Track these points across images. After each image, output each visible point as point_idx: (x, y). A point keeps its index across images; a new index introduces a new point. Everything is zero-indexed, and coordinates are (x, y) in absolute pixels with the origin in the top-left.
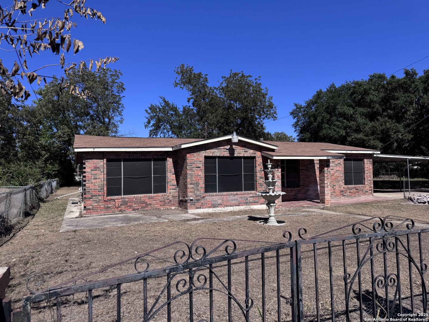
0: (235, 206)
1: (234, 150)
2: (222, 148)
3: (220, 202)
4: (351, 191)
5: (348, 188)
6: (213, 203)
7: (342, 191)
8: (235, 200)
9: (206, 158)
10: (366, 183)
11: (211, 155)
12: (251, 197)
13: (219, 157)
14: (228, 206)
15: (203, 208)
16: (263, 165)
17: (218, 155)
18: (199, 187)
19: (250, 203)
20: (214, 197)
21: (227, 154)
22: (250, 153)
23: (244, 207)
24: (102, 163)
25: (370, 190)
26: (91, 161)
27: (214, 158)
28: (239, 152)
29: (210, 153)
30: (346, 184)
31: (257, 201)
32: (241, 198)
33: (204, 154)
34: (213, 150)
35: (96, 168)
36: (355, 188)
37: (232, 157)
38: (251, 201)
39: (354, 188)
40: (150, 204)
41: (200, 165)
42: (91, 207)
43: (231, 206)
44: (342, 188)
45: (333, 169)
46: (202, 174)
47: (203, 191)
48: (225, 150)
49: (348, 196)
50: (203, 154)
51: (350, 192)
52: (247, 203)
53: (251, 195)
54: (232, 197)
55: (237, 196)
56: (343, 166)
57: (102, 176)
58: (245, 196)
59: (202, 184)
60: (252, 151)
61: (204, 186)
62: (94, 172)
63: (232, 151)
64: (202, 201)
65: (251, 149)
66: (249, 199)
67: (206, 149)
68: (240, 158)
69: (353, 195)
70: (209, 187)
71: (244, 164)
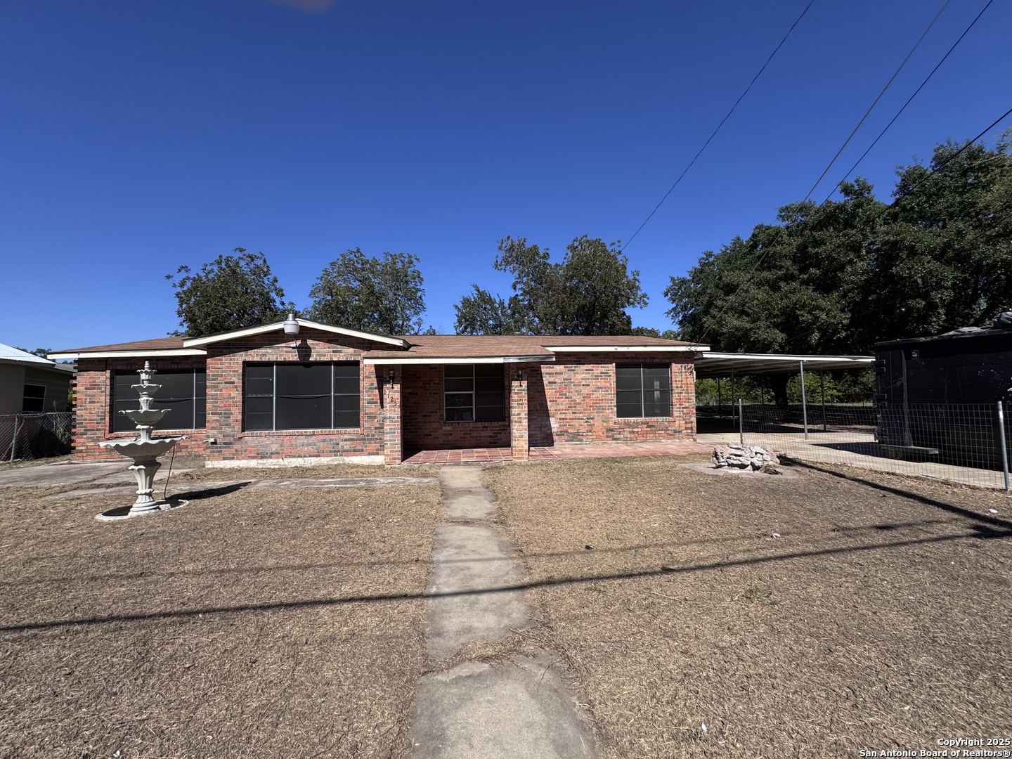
0: (310, 456)
1: (310, 348)
2: (284, 345)
3: (274, 448)
4: (636, 430)
5: (628, 425)
6: (261, 450)
7: (612, 430)
8: (308, 445)
9: (247, 364)
10: (676, 414)
11: (257, 359)
12: (345, 440)
13: (279, 364)
14: (294, 457)
15: (238, 459)
16: (377, 377)
17: (273, 358)
18: (230, 420)
19: (344, 451)
20: (264, 439)
21: (293, 356)
22: (347, 353)
23: (329, 459)
24: (103, 377)
25: (686, 429)
26: (85, 373)
27: (269, 364)
28: (321, 352)
29: (255, 355)
30: (620, 413)
31: (360, 448)
32: (324, 441)
33: (243, 358)
34: (262, 351)
35: (94, 386)
36: (647, 423)
37: (305, 362)
38: (346, 447)
39: (643, 423)
41: (234, 379)
42: (83, 448)
43: (300, 456)
44: (611, 424)
45: (588, 385)
46: (237, 395)
47: (238, 427)
48: (291, 349)
49: (625, 440)
50: (241, 357)
51: (633, 432)
52: (335, 452)
53: (346, 437)
54: (302, 440)
55: (314, 437)
56: (614, 379)
57: (103, 399)
58: (333, 437)
59: (237, 414)
60: (351, 350)
61: (240, 417)
62: (89, 392)
63: (304, 351)
64: (237, 446)
65: (349, 345)
66: (341, 444)
67: (247, 349)
68: (328, 363)
69: (640, 439)
70: (254, 418)
71: (335, 375)
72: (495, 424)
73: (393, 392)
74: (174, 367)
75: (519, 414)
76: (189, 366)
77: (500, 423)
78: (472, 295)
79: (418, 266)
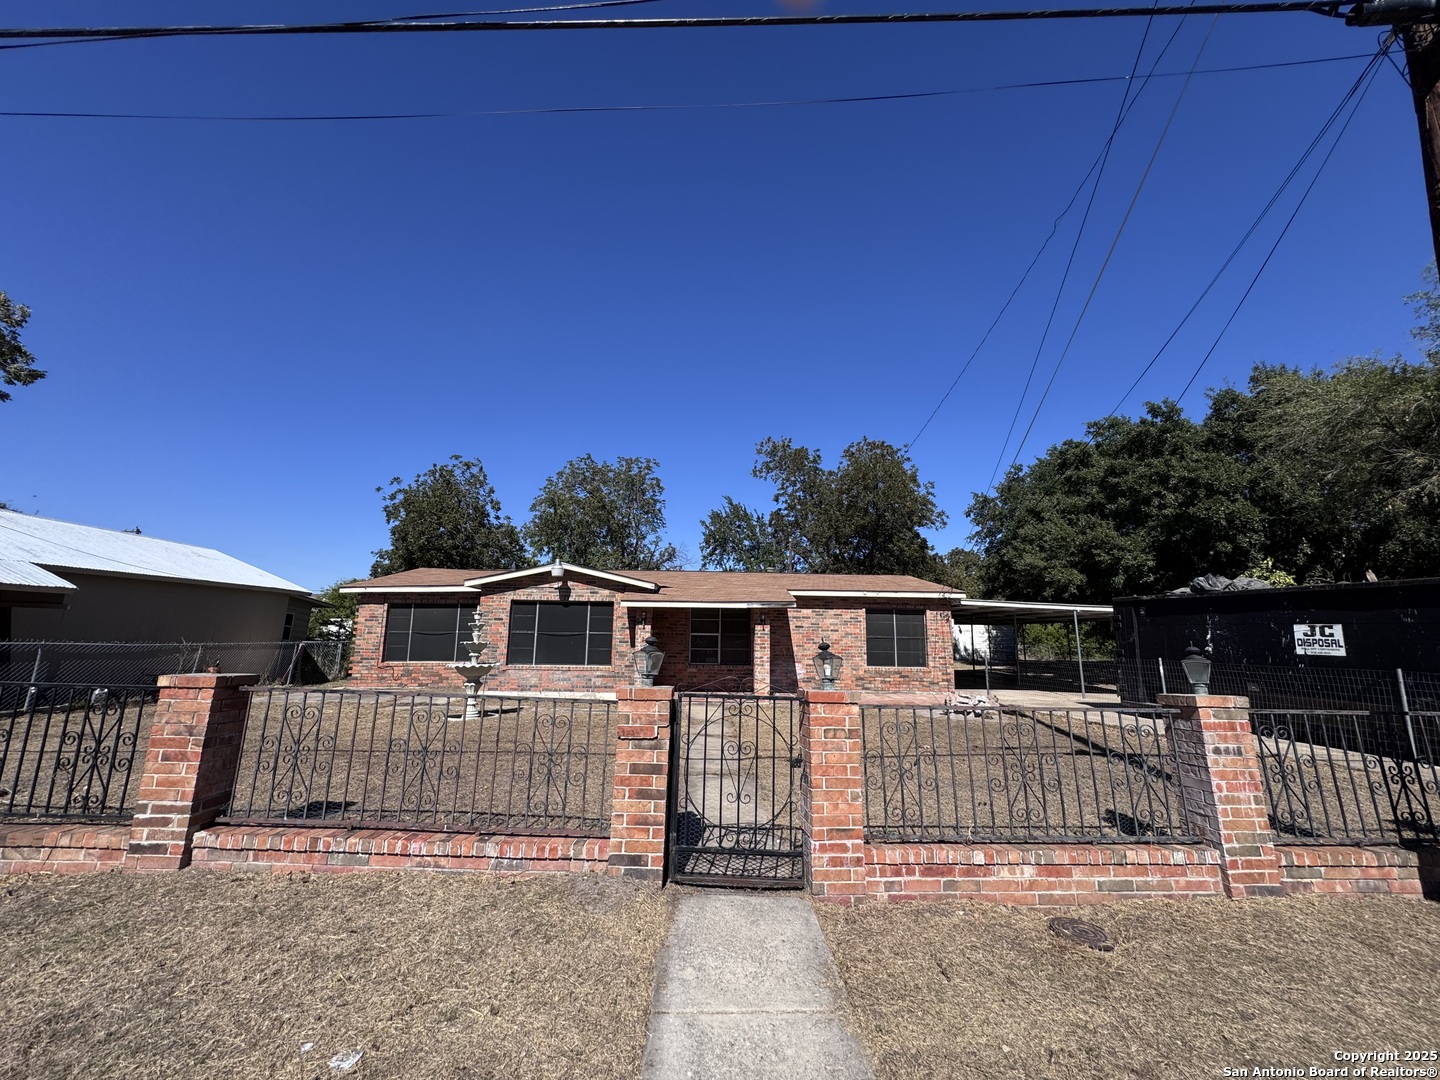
0: (565, 691)
1: (570, 589)
2: (547, 585)
3: (534, 681)
4: (888, 679)
5: (880, 674)
6: (522, 682)
7: (862, 679)
8: (564, 680)
9: (514, 602)
10: (931, 664)
11: (523, 598)
12: (598, 677)
13: (542, 603)
14: (550, 690)
15: (501, 690)
16: (629, 617)
17: (537, 598)
18: (497, 654)
19: (596, 687)
20: (525, 672)
21: (555, 597)
22: (603, 595)
23: (582, 694)
24: (381, 610)
25: (943, 680)
26: (366, 606)
27: (534, 603)
28: (580, 593)
29: (522, 595)
30: (872, 660)
31: (610, 685)
32: (578, 677)
33: (511, 597)
34: (528, 591)
35: (373, 618)
36: (900, 673)
37: (564, 602)
38: (598, 684)
39: (895, 673)
40: (447, 678)
41: (503, 616)
42: (358, 675)
43: (556, 690)
44: (861, 672)
45: (837, 631)
46: (504, 631)
47: (503, 660)
48: (553, 590)
49: (876, 690)
50: (510, 596)
51: (882, 682)
52: (588, 688)
53: (598, 673)
54: (558, 675)
55: (569, 673)
56: (864, 624)
57: (379, 630)
58: (587, 673)
59: (503, 648)
60: (607, 592)
61: (505, 651)
62: (368, 623)
63: (565, 591)
64: (501, 678)
65: (605, 588)
66: (593, 680)
67: (515, 589)
68: (585, 604)
69: (893, 689)
70: (517, 652)
71: (591, 615)
72: (740, 667)
73: (644, 632)
74: (443, 602)
75: (761, 658)
76: (456, 602)
77: (745, 667)
78: (724, 509)
79: (657, 473)
